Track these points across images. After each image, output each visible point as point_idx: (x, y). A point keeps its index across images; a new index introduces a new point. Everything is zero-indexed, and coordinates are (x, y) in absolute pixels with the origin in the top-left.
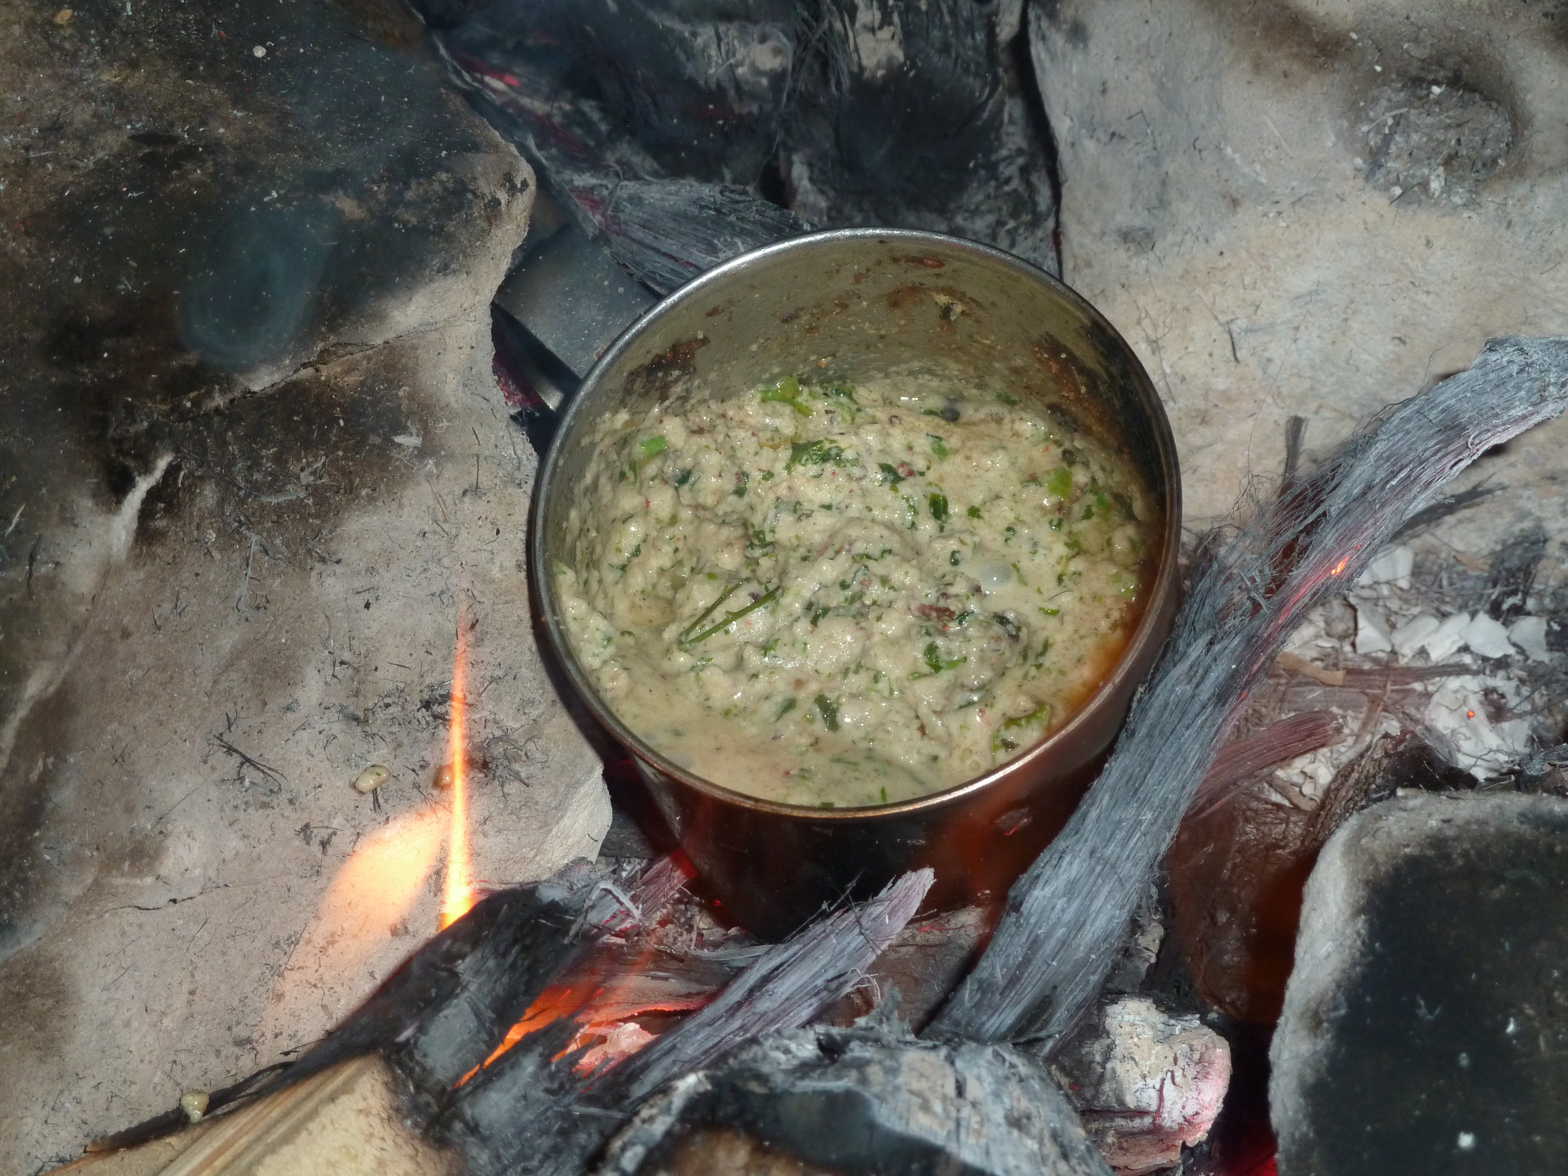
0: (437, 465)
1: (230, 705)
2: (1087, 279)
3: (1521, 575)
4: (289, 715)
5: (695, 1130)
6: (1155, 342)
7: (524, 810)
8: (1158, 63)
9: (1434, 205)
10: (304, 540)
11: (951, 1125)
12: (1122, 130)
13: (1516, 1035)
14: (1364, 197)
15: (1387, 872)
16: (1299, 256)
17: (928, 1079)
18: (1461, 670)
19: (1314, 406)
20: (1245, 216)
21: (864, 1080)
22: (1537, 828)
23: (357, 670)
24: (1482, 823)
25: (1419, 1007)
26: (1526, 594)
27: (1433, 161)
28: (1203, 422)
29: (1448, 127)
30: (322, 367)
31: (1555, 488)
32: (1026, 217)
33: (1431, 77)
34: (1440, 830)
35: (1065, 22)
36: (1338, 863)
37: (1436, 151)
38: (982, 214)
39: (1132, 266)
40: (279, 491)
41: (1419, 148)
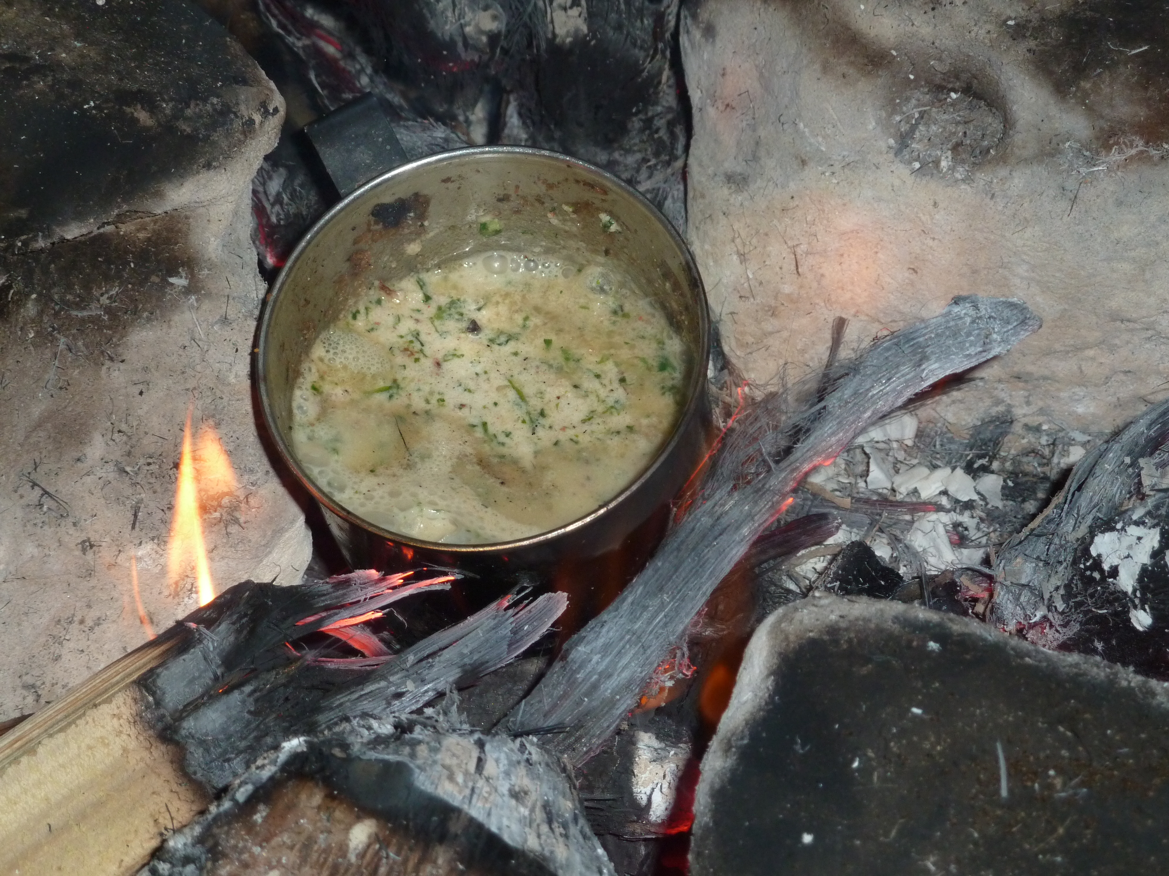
0: (197, 300)
1: (37, 454)
2: (701, 206)
3: (992, 444)
4: (79, 464)
5: (289, 778)
6: (744, 255)
7: (240, 545)
8: (760, 58)
9: (942, 178)
10: (99, 344)
11: (467, 792)
12: (734, 104)
13: (858, 770)
14: (893, 168)
15: (794, 648)
16: (844, 205)
17: (458, 757)
18: (939, 508)
19: (853, 311)
20: (811, 172)
21: (413, 755)
22: (904, 628)
23: (129, 437)
24: (867, 620)
25: (796, 743)
26: (993, 458)
27: (944, 147)
28: (773, 315)
29: (958, 123)
30: (120, 225)
31: (1021, 385)
32: (665, 158)
33: (950, 86)
34: (837, 622)
35: (702, 22)
36: (764, 638)
37: (948, 139)
38: (634, 152)
39: (732, 201)
40: (84, 309)
41: (936, 136)
